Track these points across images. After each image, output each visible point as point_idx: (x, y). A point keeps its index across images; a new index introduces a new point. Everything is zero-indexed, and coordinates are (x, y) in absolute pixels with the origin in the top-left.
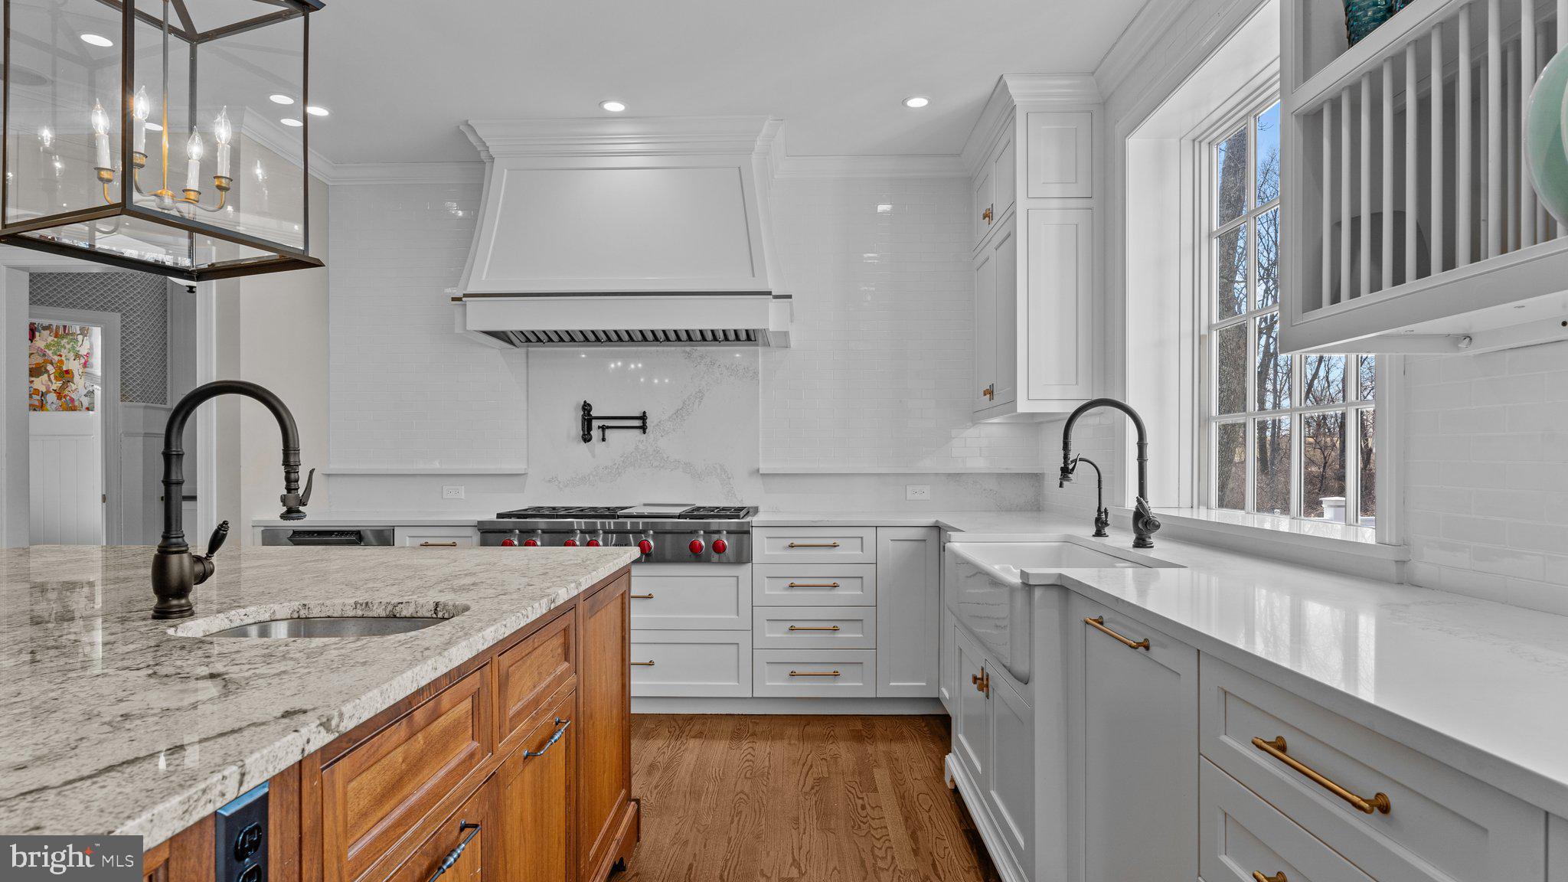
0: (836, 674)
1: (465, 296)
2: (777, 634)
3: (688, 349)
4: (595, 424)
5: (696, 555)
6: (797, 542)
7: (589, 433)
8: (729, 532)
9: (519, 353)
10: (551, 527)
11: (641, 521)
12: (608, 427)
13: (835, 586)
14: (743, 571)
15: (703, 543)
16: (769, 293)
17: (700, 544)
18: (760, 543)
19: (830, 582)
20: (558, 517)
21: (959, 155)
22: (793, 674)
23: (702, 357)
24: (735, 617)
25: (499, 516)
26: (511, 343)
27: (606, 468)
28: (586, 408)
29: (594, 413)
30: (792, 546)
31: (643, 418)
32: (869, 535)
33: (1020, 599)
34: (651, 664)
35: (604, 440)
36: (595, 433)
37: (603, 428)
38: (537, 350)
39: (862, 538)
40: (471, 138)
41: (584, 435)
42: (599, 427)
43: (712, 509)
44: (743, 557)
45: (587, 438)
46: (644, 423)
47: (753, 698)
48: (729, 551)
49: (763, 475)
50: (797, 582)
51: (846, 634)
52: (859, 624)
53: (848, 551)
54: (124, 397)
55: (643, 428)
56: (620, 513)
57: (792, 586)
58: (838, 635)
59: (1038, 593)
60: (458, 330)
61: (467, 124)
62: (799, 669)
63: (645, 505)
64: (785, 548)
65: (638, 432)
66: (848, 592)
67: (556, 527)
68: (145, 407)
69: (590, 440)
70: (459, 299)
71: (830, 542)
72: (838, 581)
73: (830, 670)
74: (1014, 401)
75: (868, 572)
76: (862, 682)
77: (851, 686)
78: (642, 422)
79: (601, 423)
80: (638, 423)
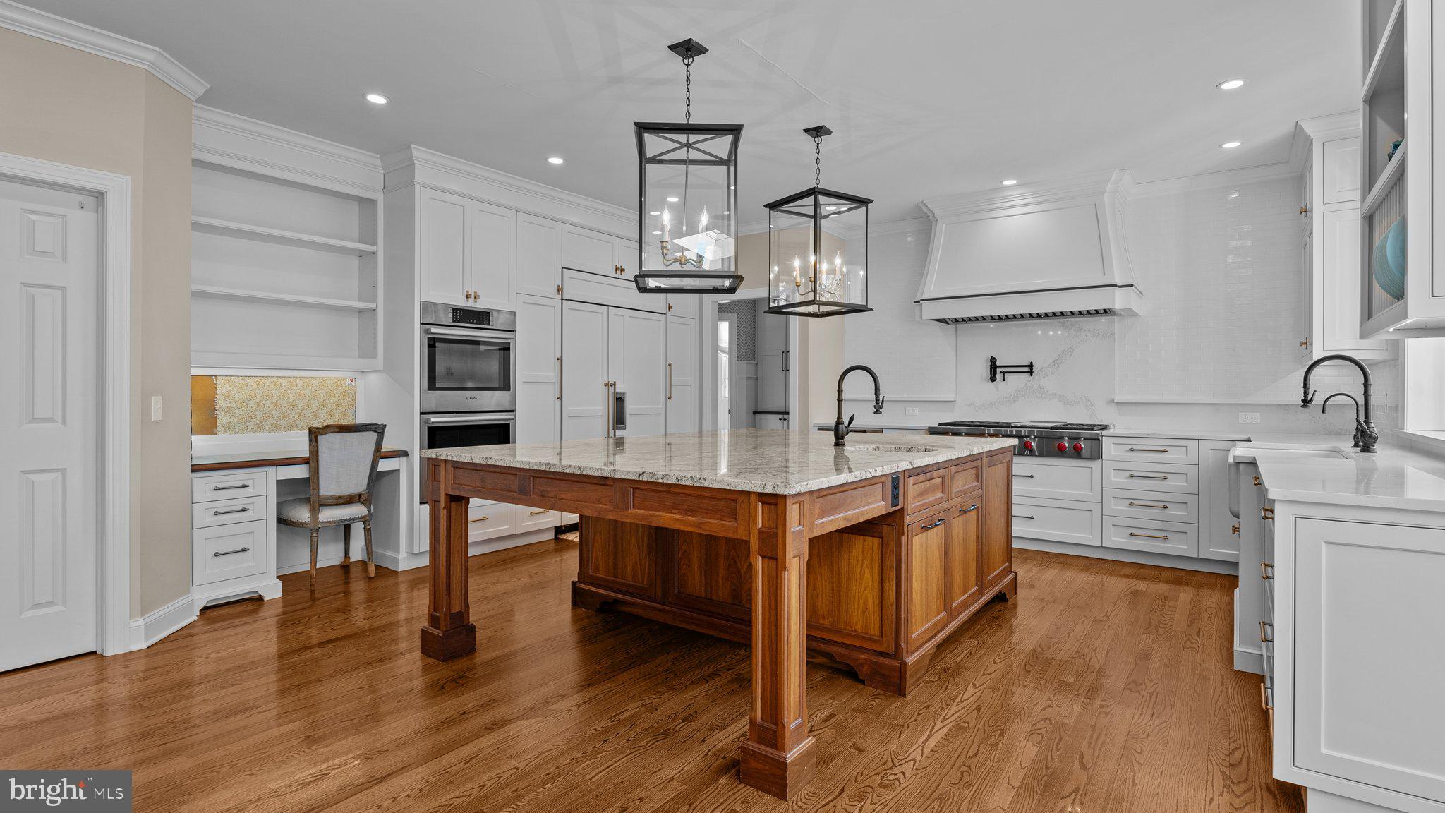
0: (1166, 538)
1: (921, 300)
2: (1122, 507)
3: (1062, 320)
4: (999, 370)
5: (1061, 452)
6: (1135, 447)
7: (995, 375)
8: (1085, 439)
9: (951, 327)
10: (970, 432)
11: (1027, 430)
12: (1007, 372)
13: (1165, 478)
14: (1096, 465)
15: (1067, 445)
16: (1115, 285)
17: (1065, 446)
18: (1107, 445)
19: (1162, 475)
20: (974, 426)
21: (1287, 162)
22: (1132, 535)
23: (1072, 325)
24: (1090, 493)
25: (940, 424)
26: (947, 323)
27: (1005, 397)
28: (993, 360)
29: (998, 364)
30: (1132, 450)
31: (1031, 366)
32: (1193, 445)
33: (1233, 470)
34: (1032, 518)
35: (1004, 380)
36: (999, 376)
37: (1004, 373)
38: (960, 325)
39: (1187, 447)
40: (925, 210)
41: (991, 377)
42: (1001, 372)
43: (1077, 425)
44: (1096, 456)
45: (993, 379)
46: (1032, 369)
47: (1102, 547)
48: (1085, 453)
49: (1118, 403)
50: (1135, 474)
51: (1173, 512)
52: (1185, 506)
53: (1176, 455)
54: (738, 358)
55: (1031, 373)
56: (1012, 425)
57: (1132, 476)
58: (1167, 512)
59: (1241, 467)
60: (918, 319)
61: (922, 202)
62: (1136, 532)
63: (1031, 422)
64: (1126, 451)
65: (1027, 375)
66: (1174, 483)
67: (974, 432)
68: (748, 363)
69: (995, 380)
70: (918, 302)
71: (1162, 448)
72: (1167, 475)
73: (1162, 534)
75: (1192, 471)
76: (1187, 546)
77: (1176, 547)
78: (1030, 369)
79: (1003, 369)
80: (1027, 369)
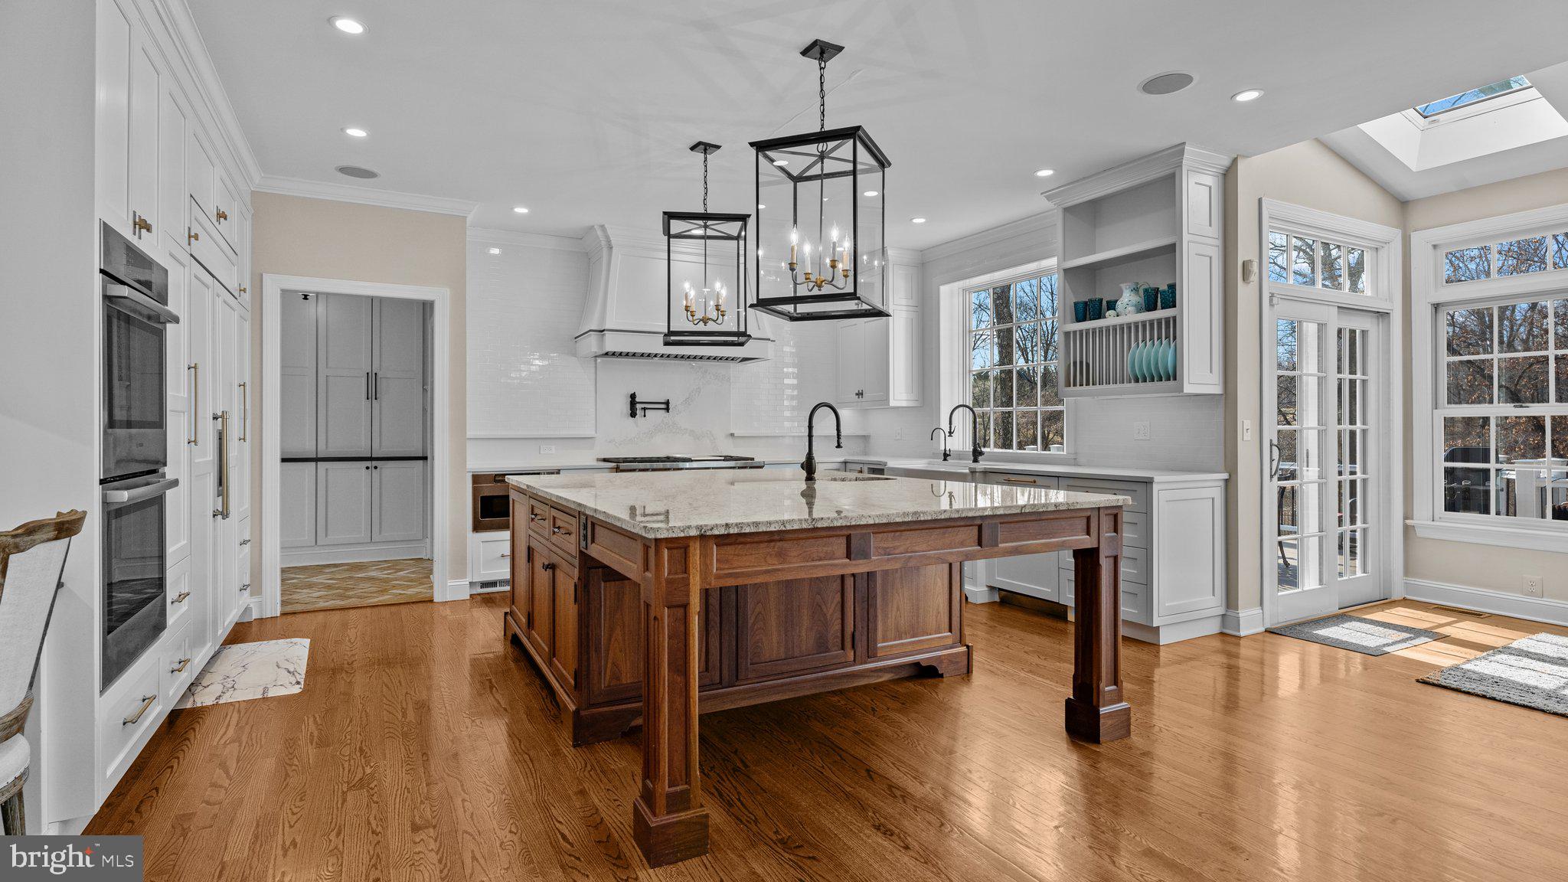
4: (638, 406)
7: (635, 411)
9: (590, 361)
12: (648, 409)
23: (700, 368)
27: (645, 433)
28: (633, 396)
29: (637, 400)
31: (667, 403)
35: (645, 416)
36: (639, 412)
37: (644, 409)
40: (600, 234)
41: (631, 412)
42: (642, 409)
45: (633, 414)
46: (668, 406)
49: (734, 436)
55: (667, 409)
65: (663, 411)
69: (635, 416)
74: (887, 399)
78: (667, 406)
79: (643, 406)
80: (663, 406)
